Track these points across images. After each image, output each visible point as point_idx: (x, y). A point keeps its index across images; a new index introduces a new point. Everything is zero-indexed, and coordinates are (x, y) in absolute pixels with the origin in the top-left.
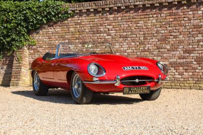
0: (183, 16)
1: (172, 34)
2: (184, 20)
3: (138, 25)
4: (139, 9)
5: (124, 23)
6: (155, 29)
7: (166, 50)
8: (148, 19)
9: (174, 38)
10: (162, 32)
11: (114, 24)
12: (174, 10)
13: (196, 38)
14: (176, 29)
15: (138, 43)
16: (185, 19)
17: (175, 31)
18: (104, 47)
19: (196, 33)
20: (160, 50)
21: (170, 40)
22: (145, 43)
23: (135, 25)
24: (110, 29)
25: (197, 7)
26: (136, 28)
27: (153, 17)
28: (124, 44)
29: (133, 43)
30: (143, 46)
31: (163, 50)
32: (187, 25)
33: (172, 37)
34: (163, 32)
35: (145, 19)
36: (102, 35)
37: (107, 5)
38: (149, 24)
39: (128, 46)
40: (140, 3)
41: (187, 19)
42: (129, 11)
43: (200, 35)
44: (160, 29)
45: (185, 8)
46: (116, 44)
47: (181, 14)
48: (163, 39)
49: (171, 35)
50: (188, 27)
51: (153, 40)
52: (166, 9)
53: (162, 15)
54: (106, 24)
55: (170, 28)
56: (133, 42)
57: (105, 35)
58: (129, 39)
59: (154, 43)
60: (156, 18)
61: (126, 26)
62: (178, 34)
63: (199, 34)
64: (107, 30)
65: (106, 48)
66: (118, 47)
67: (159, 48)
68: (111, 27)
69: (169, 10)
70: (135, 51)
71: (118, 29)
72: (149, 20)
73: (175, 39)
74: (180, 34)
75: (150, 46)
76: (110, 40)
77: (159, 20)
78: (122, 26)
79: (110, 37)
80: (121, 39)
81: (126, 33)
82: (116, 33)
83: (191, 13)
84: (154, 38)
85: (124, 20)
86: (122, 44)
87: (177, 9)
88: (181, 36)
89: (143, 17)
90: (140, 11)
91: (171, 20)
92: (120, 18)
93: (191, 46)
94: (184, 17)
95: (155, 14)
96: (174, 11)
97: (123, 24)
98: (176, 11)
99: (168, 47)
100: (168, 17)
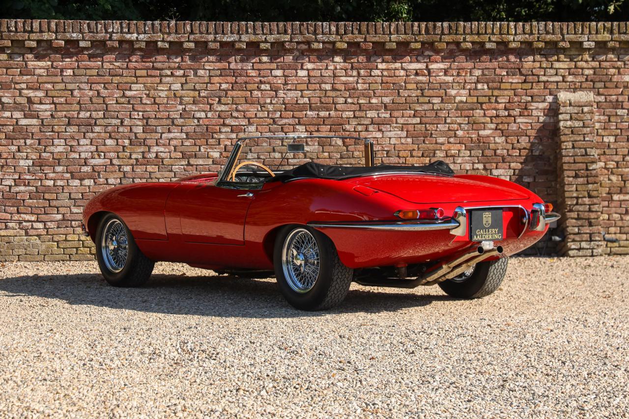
0: (257, 80)
1: (227, 121)
2: (259, 89)
3: (128, 93)
4: (133, 51)
5: (83, 86)
6: (180, 107)
7: (210, 161)
8: (157, 80)
9: (232, 131)
10: (198, 115)
11: (49, 86)
12: (234, 63)
13: (291, 135)
14: (237, 110)
15: (127, 142)
16: (263, 87)
17: (235, 114)
18: (14, 148)
19: (291, 121)
20: (192, 161)
21: (222, 136)
22: (149, 142)
23: (117, 94)
24: (36, 100)
25: (296, 59)
26: (123, 100)
27: (172, 75)
28: (82, 142)
29: (109, 142)
30: (142, 149)
31: (201, 162)
32: (268, 101)
33: (229, 129)
34: (203, 115)
35: (149, 80)
36: (8, 114)
37: (32, 31)
38: (163, 94)
39: (93, 148)
40: (141, 37)
41: (268, 87)
42: (101, 56)
43: (301, 128)
44: (194, 108)
45: (265, 59)
46: (56, 141)
47: (253, 73)
48: (202, 134)
49: (224, 125)
50: (270, 108)
51: (171, 135)
52: (211, 58)
53: (201, 72)
54: (24, 86)
55: (223, 108)
56: (110, 137)
57: (17, 115)
58: (97, 129)
59: (173, 142)
60: (183, 80)
61: (91, 93)
62: (244, 122)
63: (299, 124)
64: (23, 101)
65: (19, 151)
66: (60, 149)
67: (190, 157)
68: (40, 94)
69: (220, 61)
70: (115, 162)
71: (63, 100)
72: (161, 82)
73: (234, 136)
74: (250, 124)
75: (161, 149)
76: (35, 130)
77: (191, 86)
78: (76, 93)
79: (34, 121)
80: (73, 129)
81: (88, 114)
82: (56, 111)
83: (279, 73)
84: (174, 129)
85: (85, 79)
86: (74, 143)
87: (242, 61)
88: (252, 128)
89: (144, 72)
90: (134, 58)
91: (224, 86)
92: (70, 72)
93: (277, 155)
94: (261, 82)
95: (179, 68)
96: (233, 66)
97: (80, 89)
98: (239, 66)
99: (216, 155)
100: (216, 80)
